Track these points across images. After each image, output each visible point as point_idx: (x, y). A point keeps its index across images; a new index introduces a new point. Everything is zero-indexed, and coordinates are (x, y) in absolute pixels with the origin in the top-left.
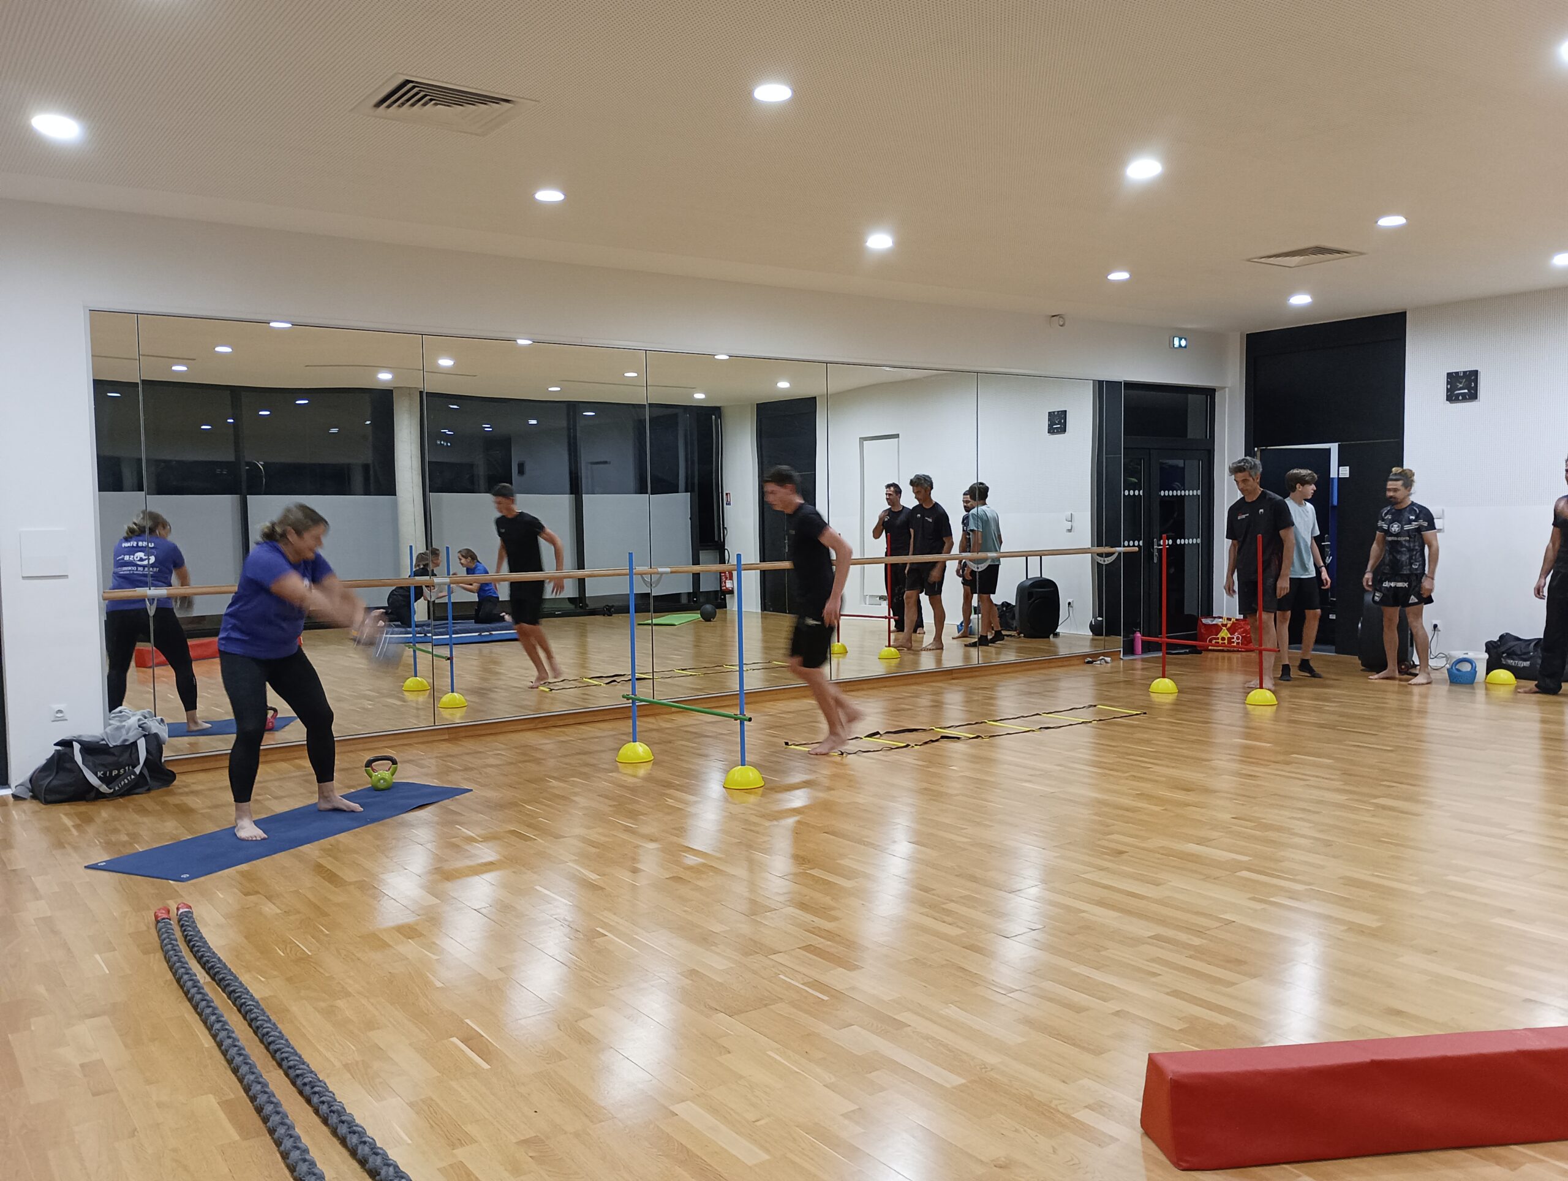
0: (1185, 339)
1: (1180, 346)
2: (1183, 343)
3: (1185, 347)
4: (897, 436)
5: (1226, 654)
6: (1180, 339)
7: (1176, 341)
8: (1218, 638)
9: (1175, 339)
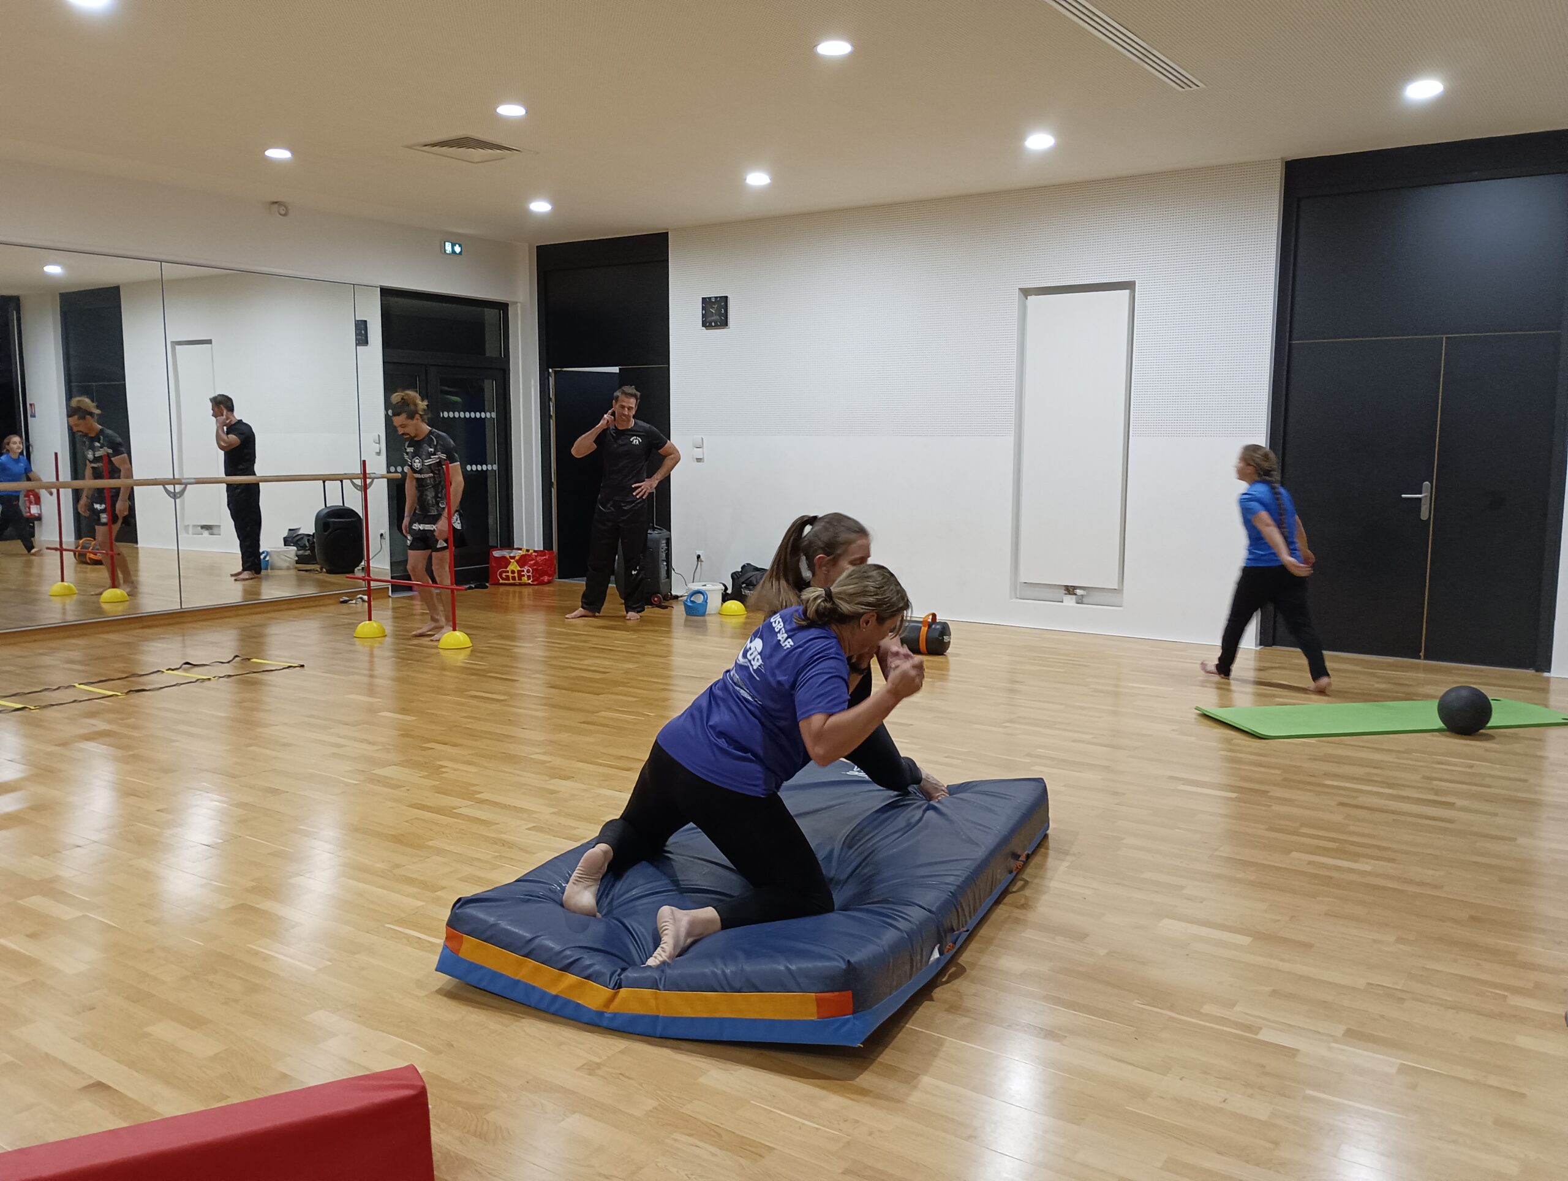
0: (460, 246)
1: (453, 252)
2: (457, 249)
3: (460, 253)
4: (209, 342)
5: (517, 588)
6: (453, 246)
7: (448, 247)
8: (508, 572)
9: (447, 244)
